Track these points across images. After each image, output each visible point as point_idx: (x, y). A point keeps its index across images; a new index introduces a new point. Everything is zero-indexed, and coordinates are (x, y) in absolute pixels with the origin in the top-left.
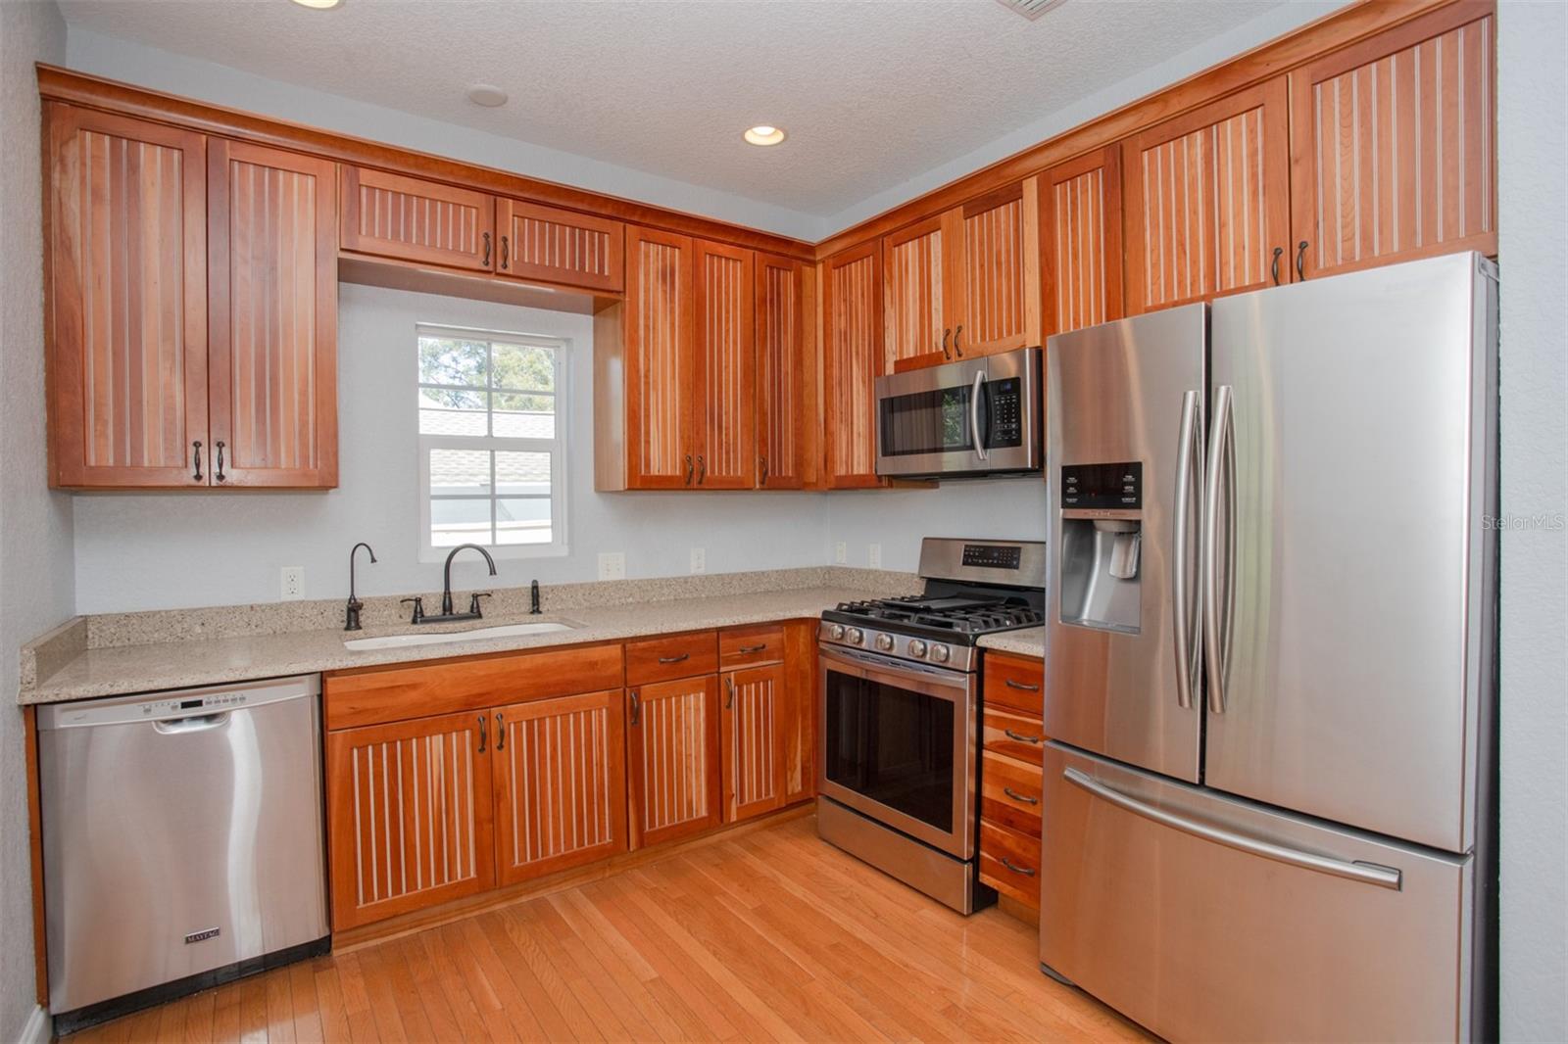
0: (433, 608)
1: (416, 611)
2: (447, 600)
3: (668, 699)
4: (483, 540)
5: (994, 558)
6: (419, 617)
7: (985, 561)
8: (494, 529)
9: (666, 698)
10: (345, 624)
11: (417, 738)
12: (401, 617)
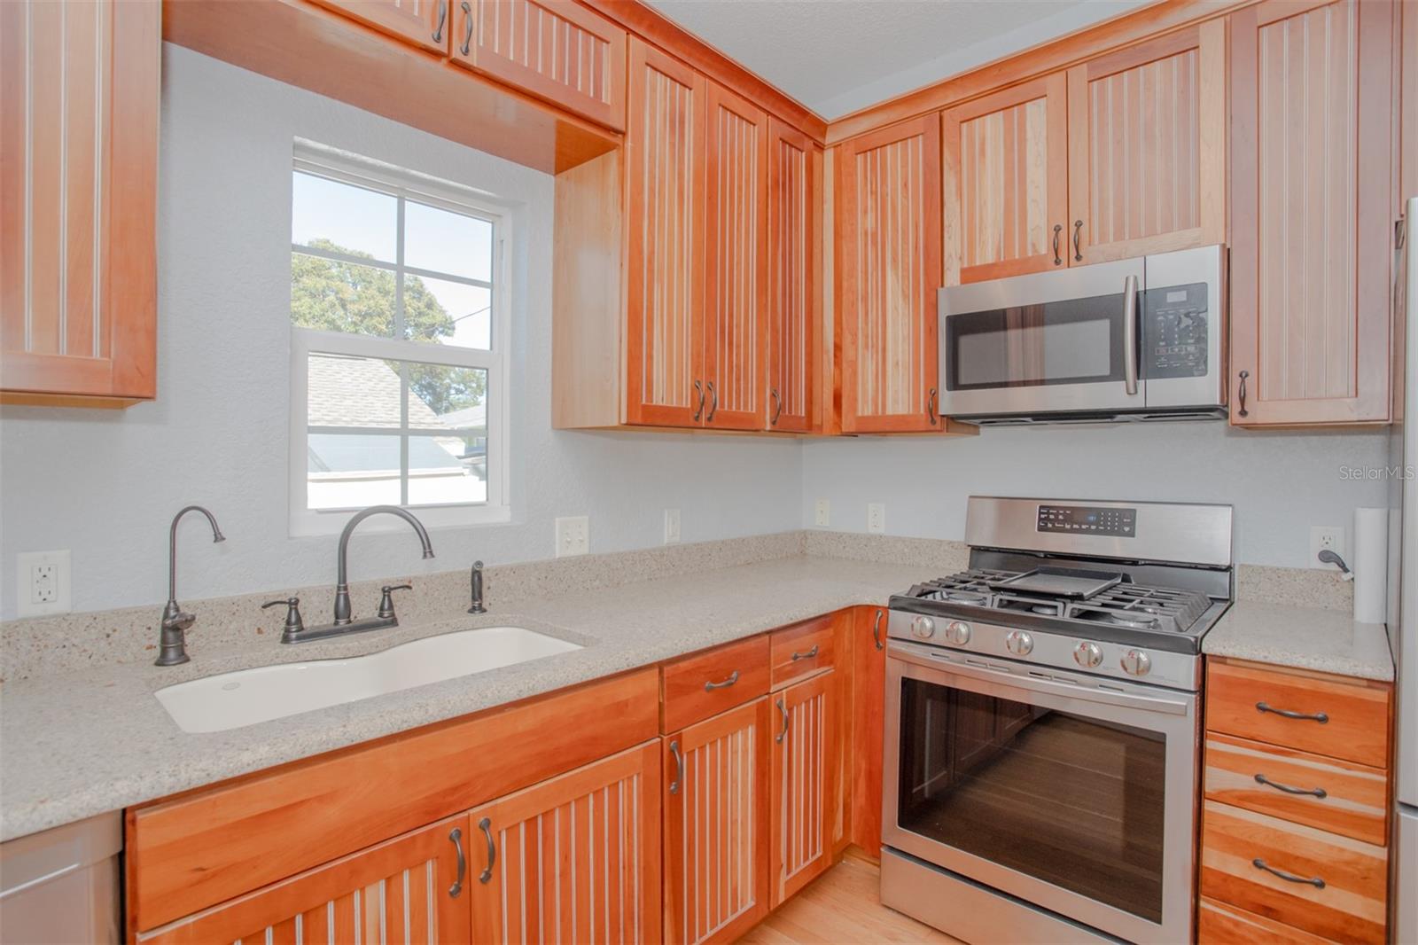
0: (317, 614)
1: (288, 622)
2: (342, 598)
3: (713, 743)
4: (389, 495)
5: (1090, 523)
6: (295, 631)
7: (1084, 527)
8: (404, 478)
9: (711, 743)
10: (157, 652)
11: (336, 900)
12: (259, 631)
